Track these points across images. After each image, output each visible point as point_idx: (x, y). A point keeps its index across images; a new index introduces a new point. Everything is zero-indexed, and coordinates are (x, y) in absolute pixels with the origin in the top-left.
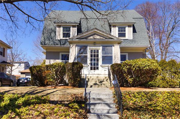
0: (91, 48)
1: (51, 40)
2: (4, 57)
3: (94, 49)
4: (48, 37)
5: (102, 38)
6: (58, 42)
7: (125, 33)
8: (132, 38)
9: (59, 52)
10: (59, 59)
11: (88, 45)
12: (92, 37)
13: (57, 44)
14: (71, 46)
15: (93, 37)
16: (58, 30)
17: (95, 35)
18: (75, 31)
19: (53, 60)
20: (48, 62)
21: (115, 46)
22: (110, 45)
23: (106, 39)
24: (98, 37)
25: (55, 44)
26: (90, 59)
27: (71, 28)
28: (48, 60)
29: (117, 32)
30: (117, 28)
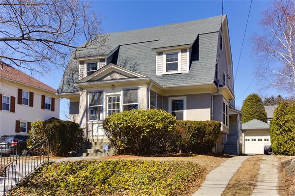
0: (109, 94)
2: (54, 111)
3: (113, 95)
4: (69, 81)
7: (177, 63)
8: (188, 71)
11: (104, 90)
12: (109, 77)
13: (78, 91)
15: (111, 77)
16: (81, 68)
20: (72, 118)
21: (140, 88)
22: (135, 87)
23: (129, 78)
25: (75, 90)
26: (108, 112)
27: (98, 64)
28: (72, 115)
29: (164, 63)
30: (164, 56)
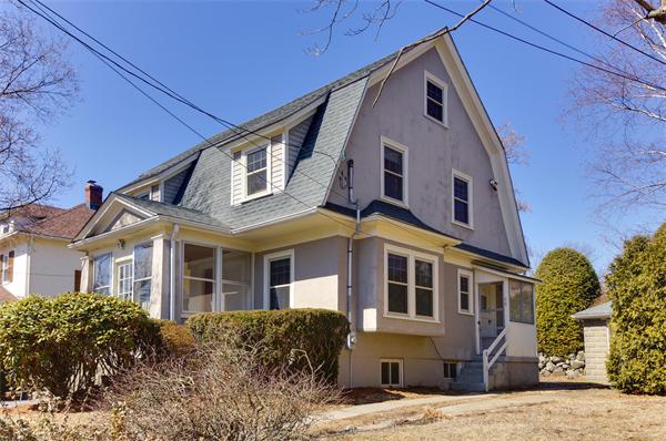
0: (122, 259)
3: (125, 262)
7: (265, 171)
11: (111, 253)
12: (118, 223)
15: (121, 222)
17: (124, 215)
21: (155, 242)
24: (129, 219)
29: (244, 175)
30: (244, 159)
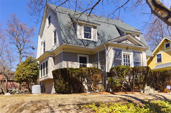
1: (72, 39)
3: (126, 54)
4: (68, 35)
5: (132, 44)
6: (80, 42)
9: (77, 54)
10: (77, 62)
11: (122, 50)
12: (124, 42)
13: (81, 45)
14: (109, 49)
15: (126, 42)
16: (79, 28)
17: (127, 40)
18: (95, 33)
19: (71, 62)
20: (65, 64)
21: (143, 53)
22: (139, 51)
23: (135, 45)
24: (129, 43)
25: (78, 44)
26: (123, 64)
27: (91, 29)
28: (65, 62)
